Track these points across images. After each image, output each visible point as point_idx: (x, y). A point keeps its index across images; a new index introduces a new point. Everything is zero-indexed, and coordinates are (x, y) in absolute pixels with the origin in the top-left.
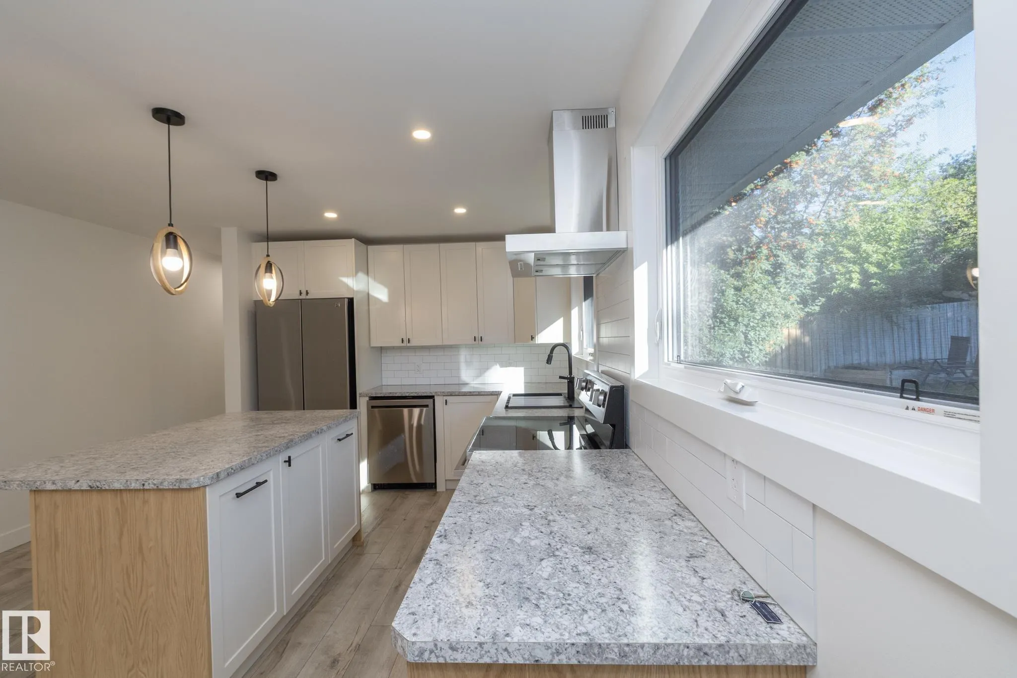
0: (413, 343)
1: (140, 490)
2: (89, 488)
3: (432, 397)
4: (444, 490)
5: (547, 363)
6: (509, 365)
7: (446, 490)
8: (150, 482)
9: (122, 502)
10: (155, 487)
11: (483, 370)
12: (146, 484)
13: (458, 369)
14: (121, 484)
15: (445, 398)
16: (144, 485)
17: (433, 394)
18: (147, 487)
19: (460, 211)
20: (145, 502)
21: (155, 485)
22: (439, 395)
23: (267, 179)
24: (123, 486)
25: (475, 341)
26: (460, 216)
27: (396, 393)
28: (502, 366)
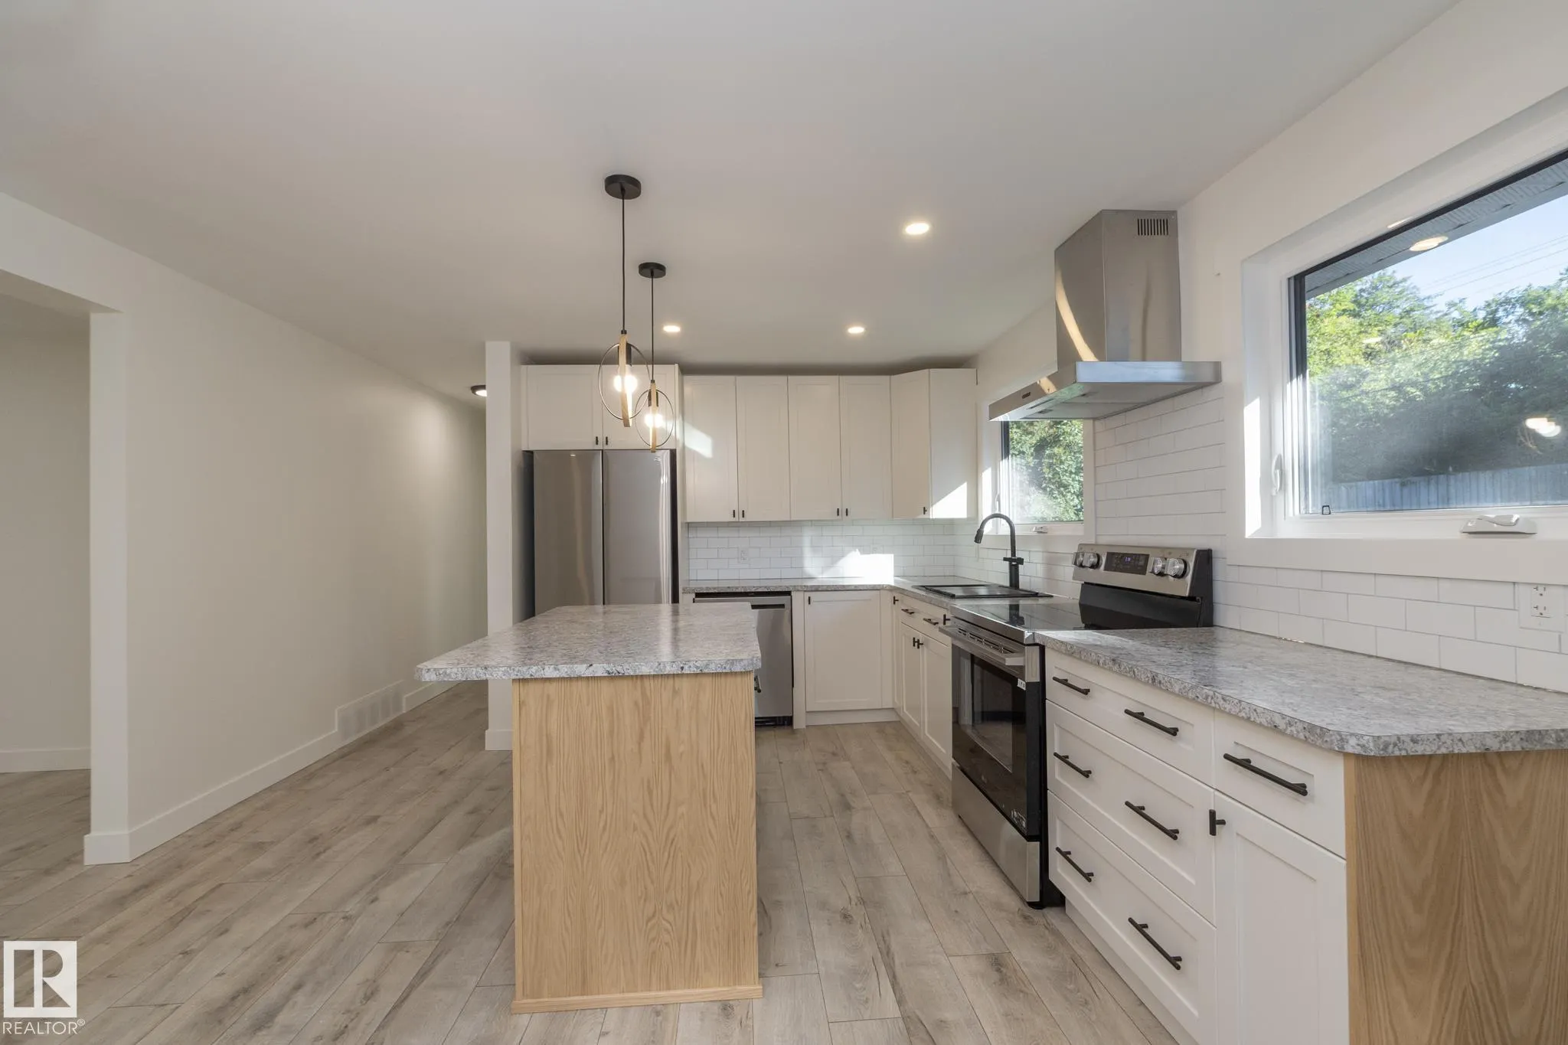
0: (748, 518)
1: (678, 675)
2: (606, 675)
3: (788, 593)
4: (804, 727)
5: (976, 541)
6: (874, 551)
7: (807, 726)
8: (691, 664)
9: (643, 694)
10: (699, 671)
11: (835, 558)
12: (686, 667)
13: (801, 557)
14: (651, 668)
15: (808, 595)
16: (682, 668)
17: (791, 589)
18: (686, 671)
19: (856, 330)
20: (676, 692)
21: (697, 667)
22: (798, 590)
23: (652, 276)
24: (654, 671)
25: (838, 515)
26: (855, 339)
27: (737, 588)
28: (863, 552)
